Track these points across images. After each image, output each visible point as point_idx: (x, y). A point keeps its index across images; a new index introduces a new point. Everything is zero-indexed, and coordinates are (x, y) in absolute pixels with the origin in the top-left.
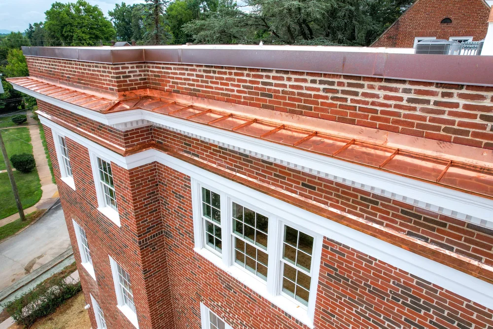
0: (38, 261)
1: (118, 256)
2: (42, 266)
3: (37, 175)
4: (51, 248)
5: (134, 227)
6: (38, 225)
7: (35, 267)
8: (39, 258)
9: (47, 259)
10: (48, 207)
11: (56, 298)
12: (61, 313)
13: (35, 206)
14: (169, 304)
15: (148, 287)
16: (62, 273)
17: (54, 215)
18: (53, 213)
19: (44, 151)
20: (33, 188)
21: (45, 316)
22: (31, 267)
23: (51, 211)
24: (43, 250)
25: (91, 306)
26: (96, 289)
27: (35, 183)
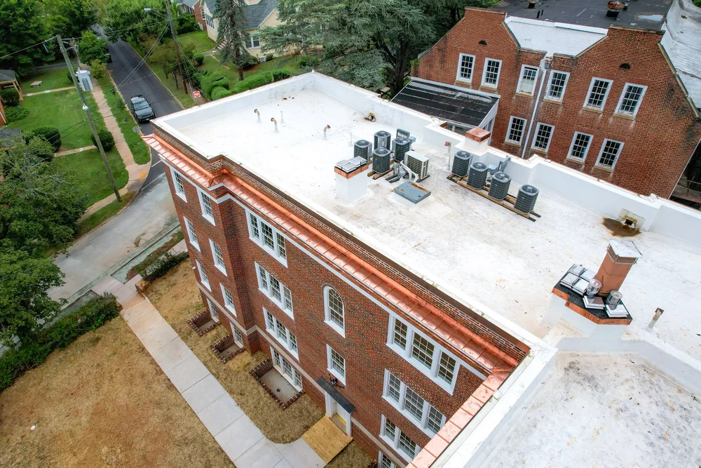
0: (142, 237)
1: (214, 240)
2: (148, 242)
3: (118, 153)
4: (150, 228)
5: (221, 227)
6: (134, 207)
7: (142, 242)
8: (143, 235)
9: (149, 236)
10: (137, 190)
11: (166, 264)
12: (171, 275)
13: (126, 187)
14: (241, 263)
15: (230, 254)
16: (164, 247)
17: (145, 197)
18: (143, 195)
19: (117, 124)
20: (119, 169)
21: (161, 276)
22: (138, 242)
23: (141, 193)
24: (144, 229)
25: (197, 267)
26: (201, 256)
27: (119, 163)
